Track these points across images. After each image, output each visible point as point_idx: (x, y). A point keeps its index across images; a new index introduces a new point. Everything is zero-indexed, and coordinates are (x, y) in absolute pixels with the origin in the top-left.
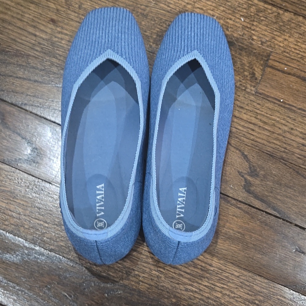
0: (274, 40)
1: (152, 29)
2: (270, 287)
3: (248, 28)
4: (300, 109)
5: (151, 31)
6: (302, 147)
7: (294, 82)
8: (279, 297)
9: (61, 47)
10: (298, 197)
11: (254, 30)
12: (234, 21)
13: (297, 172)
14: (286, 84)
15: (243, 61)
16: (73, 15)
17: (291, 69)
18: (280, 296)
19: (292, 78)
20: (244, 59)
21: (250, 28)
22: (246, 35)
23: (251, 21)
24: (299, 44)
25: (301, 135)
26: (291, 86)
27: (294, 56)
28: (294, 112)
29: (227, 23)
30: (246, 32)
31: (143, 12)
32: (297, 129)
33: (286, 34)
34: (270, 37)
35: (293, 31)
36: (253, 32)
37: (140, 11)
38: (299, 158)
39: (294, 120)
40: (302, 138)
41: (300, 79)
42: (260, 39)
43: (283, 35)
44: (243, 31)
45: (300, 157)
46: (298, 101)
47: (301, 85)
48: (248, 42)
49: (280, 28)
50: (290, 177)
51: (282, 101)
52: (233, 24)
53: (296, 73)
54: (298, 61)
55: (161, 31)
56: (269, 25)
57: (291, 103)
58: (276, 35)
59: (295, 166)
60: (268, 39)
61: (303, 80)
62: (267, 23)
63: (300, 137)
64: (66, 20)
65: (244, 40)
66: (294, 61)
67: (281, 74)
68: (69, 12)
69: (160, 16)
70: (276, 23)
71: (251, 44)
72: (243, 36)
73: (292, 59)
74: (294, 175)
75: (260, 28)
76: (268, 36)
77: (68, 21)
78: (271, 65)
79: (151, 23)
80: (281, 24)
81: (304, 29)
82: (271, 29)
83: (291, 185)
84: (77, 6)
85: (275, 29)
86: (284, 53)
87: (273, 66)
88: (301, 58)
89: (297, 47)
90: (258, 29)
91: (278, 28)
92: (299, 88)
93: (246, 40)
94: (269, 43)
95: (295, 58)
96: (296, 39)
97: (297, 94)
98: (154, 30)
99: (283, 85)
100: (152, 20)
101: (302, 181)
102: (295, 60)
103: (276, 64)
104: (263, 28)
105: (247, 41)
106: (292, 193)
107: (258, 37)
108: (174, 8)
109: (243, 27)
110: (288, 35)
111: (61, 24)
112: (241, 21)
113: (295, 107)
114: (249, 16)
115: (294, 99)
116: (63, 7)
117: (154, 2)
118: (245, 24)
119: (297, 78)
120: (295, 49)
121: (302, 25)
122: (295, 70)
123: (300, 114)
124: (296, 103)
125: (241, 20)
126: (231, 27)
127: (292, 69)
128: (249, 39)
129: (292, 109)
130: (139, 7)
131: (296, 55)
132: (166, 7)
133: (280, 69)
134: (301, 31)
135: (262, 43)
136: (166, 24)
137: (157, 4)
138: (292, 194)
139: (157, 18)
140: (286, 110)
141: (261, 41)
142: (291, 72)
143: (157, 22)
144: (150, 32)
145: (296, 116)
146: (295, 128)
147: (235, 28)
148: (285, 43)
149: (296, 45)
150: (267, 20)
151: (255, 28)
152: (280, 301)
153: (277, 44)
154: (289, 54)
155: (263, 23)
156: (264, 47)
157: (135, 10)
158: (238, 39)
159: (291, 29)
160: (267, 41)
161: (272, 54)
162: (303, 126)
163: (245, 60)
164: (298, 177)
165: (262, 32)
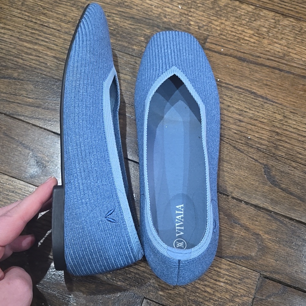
0: (211, 24)
3: (185, 14)
4: (236, 87)
6: (239, 123)
7: (230, 62)
9: (3, 41)
10: (235, 170)
11: (191, 16)
12: (171, 9)
13: (234, 147)
14: (223, 65)
16: (16, 12)
17: (227, 50)
18: (216, 267)
19: (229, 59)
21: (188, 15)
22: (183, 21)
23: (189, 8)
24: (235, 27)
25: (237, 112)
26: (228, 66)
27: (231, 38)
28: (231, 90)
29: (165, 11)
30: (183, 18)
32: (234, 106)
33: (222, 18)
34: (207, 21)
35: (230, 15)
36: (190, 18)
38: (235, 133)
39: (231, 97)
40: (239, 114)
41: (236, 59)
42: (197, 24)
43: (219, 19)
44: (180, 18)
45: (236, 132)
46: (234, 79)
47: (238, 64)
49: (217, 13)
50: (227, 151)
51: (218, 80)
52: (170, 12)
53: (233, 54)
54: (235, 42)
56: (206, 11)
57: (227, 82)
58: (213, 20)
59: (232, 141)
60: (204, 24)
61: (240, 60)
62: (204, 9)
63: (237, 114)
64: (9, 17)
65: (181, 26)
66: (230, 42)
67: (217, 55)
68: (12, 9)
70: (213, 8)
71: (189, 29)
72: (180, 22)
73: (229, 41)
74: (231, 150)
75: (197, 14)
76: (205, 20)
77: (10, 18)
78: (208, 47)
80: (218, 9)
81: (240, 13)
82: (208, 14)
83: (227, 159)
84: (20, 3)
85: (212, 14)
86: (221, 36)
87: (210, 48)
88: (237, 39)
89: (233, 30)
90: (195, 15)
91: (215, 13)
92: (235, 67)
93: (183, 25)
94: (205, 28)
95: (232, 40)
96: (233, 22)
97: (233, 73)
99: (219, 66)
101: (239, 154)
102: (232, 41)
103: (213, 46)
104: (200, 14)
105: (185, 26)
106: (229, 167)
107: (195, 22)
109: (181, 13)
110: (224, 19)
111: (4, 21)
112: (178, 9)
114: (186, 4)
115: (230, 78)
116: (7, 5)
118: (182, 11)
119: (234, 59)
120: (232, 31)
121: (238, 9)
122: (232, 51)
123: (236, 91)
124: (232, 82)
125: (179, 7)
126: (168, 15)
127: (229, 50)
128: (186, 25)
129: (228, 88)
131: (232, 37)
133: (217, 51)
134: (237, 14)
135: (199, 28)
138: (228, 168)
140: (223, 89)
141: (198, 26)
142: (227, 53)
145: (233, 94)
146: (232, 105)
147: (173, 16)
148: (222, 27)
149: (232, 28)
150: (204, 6)
151: (192, 14)
152: (216, 272)
153: (214, 28)
154: (226, 37)
155: (201, 9)
156: (201, 31)
157: (76, 4)
158: (175, 25)
159: (227, 14)
160: (204, 25)
161: (209, 37)
162: (239, 103)
164: (234, 151)
165: (199, 17)
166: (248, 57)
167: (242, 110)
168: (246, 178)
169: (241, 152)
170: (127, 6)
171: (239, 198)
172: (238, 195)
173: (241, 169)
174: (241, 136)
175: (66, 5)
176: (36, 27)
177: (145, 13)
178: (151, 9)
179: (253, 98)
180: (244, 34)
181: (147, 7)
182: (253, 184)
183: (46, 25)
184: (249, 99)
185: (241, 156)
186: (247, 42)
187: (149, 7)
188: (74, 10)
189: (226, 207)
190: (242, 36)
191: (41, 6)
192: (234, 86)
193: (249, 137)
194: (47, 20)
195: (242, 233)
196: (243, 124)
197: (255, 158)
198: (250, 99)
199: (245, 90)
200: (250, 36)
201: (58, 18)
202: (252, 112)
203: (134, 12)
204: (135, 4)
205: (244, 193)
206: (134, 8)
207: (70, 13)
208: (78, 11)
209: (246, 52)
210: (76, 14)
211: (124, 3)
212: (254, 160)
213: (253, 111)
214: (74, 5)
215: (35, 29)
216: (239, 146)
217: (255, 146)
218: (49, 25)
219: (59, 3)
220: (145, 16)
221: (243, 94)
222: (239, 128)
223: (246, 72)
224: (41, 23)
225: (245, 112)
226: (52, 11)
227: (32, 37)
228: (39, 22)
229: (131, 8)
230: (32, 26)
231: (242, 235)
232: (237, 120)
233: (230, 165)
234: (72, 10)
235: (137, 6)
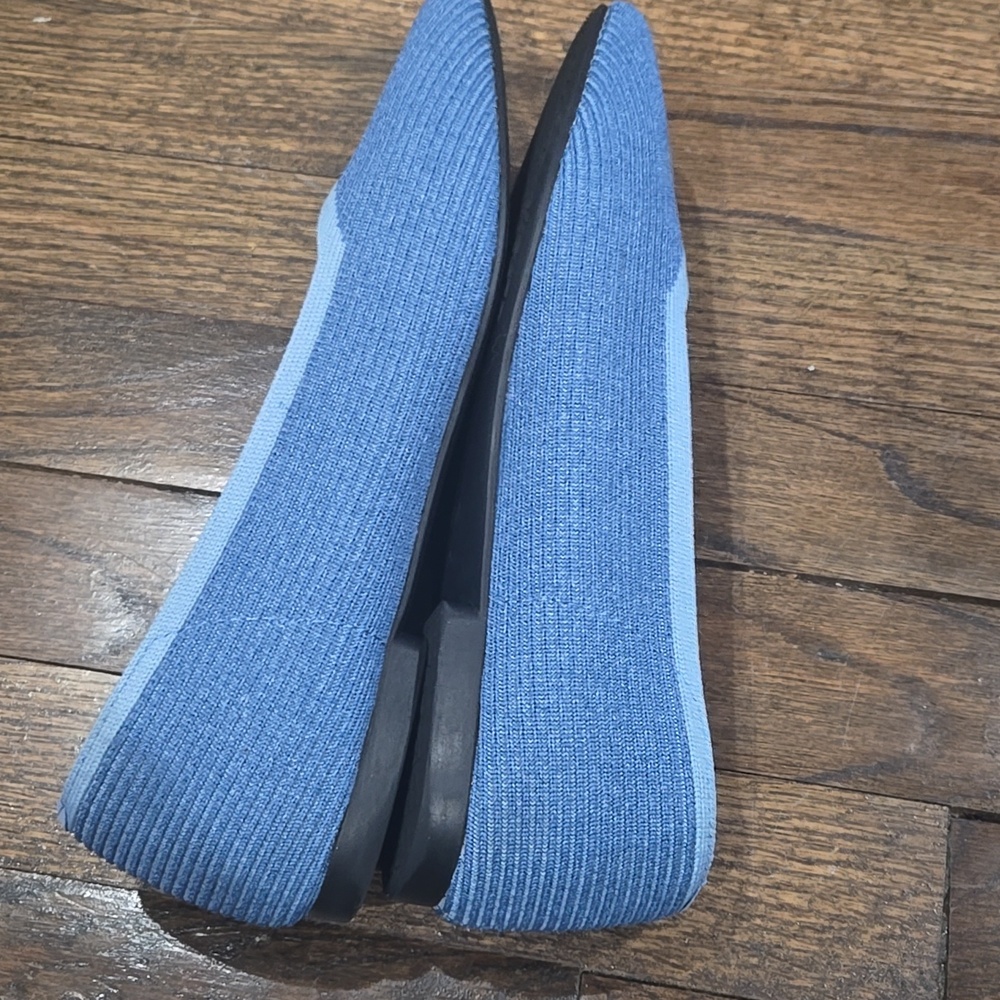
1: (206, 93)
2: (760, 795)
3: (511, 12)
4: (731, 213)
5: (206, 98)
6: (766, 330)
7: (694, 138)
8: (796, 823)
10: (788, 486)
11: (531, 14)
13: (770, 410)
15: (518, 115)
17: (675, 100)
18: (800, 819)
19: (686, 127)
20: (518, 108)
21: (519, 12)
22: (508, 35)
24: (684, 19)
25: (754, 292)
26: (688, 150)
27: (677, 59)
28: (717, 226)
30: (508, 27)
31: (166, 49)
32: (738, 275)
36: (529, 20)
37: (157, 48)
38: (762, 364)
39: (721, 251)
40: (759, 300)
41: (712, 121)
42: (556, 37)
45: (764, 359)
46: (719, 190)
48: (520, 55)
50: (750, 429)
53: (696, 108)
54: (693, 70)
55: (237, 91)
59: (758, 393)
61: (724, 123)
63: (753, 299)
65: (507, 53)
66: (680, 73)
69: (224, 48)
71: (533, 57)
73: (675, 69)
74: (760, 422)
75: (550, 4)
79: (199, 77)
83: (755, 454)
88: (700, 59)
89: (678, 30)
90: (542, 8)
92: (714, 150)
93: (513, 50)
95: (682, 64)
96: (673, 7)
97: (712, 170)
98: (214, 93)
100: (200, 66)
101: (790, 431)
102: (683, 69)
105: (519, 52)
106: (766, 478)
107: (547, 30)
108: (263, 13)
113: (717, 211)
115: (705, 187)
117: (197, 13)
119: (702, 123)
120: (676, 37)
122: (690, 99)
123: (734, 227)
124: (715, 199)
127: (681, 100)
128: (522, 45)
129: (706, 222)
130: (151, 40)
131: (682, 54)
132: (238, 17)
136: (247, 67)
137: (207, 17)
138: (766, 483)
139: (215, 56)
141: (561, 41)
142: (676, 109)
143: (217, 68)
144: (202, 104)
145: (724, 237)
146: (729, 276)
149: (675, 24)
151: (533, 6)
152: (805, 835)
157: (142, 49)
162: (754, 262)
163: (525, 110)
164: (773, 424)
165: (558, 13)
166: (750, 109)
167: (767, 286)
168: (830, 503)
169: (796, 421)
170: (314, 22)
171: (823, 574)
172: (817, 566)
173: (808, 477)
174: (783, 368)
175: (108, 60)
176: (26, 150)
177: (378, 35)
178: (395, 17)
179: (793, 239)
180: (717, 36)
181: (378, 13)
182: (858, 519)
183: (57, 138)
184: (780, 243)
185: (797, 433)
186: (734, 61)
187: (386, 14)
188: (141, 72)
189: (786, 611)
190: (712, 46)
191: (28, 80)
192: (724, 213)
193: (811, 368)
194: (55, 122)
195: (858, 685)
196: (779, 329)
197: (845, 431)
198: (787, 243)
199: (763, 217)
200: (737, 40)
201: (91, 108)
202: (801, 284)
203: (339, 39)
204: (339, 11)
205: (835, 553)
206: (337, 27)
207: (127, 83)
208: (154, 72)
209: (735, 94)
210: (150, 83)
211: (300, 17)
212: (843, 440)
213: (803, 279)
214: (136, 53)
215: (21, 160)
216: (784, 403)
217: (836, 391)
218: (66, 136)
219: (86, 60)
220: (378, 43)
221: (759, 231)
222: (773, 345)
223: (752, 158)
224: (40, 136)
225: (779, 287)
226: (66, 91)
227: (16, 186)
228: (30, 134)
229: (327, 27)
230: (10, 151)
231: (861, 691)
232: (759, 319)
233: (768, 471)
234: (134, 73)
235: (344, 16)
